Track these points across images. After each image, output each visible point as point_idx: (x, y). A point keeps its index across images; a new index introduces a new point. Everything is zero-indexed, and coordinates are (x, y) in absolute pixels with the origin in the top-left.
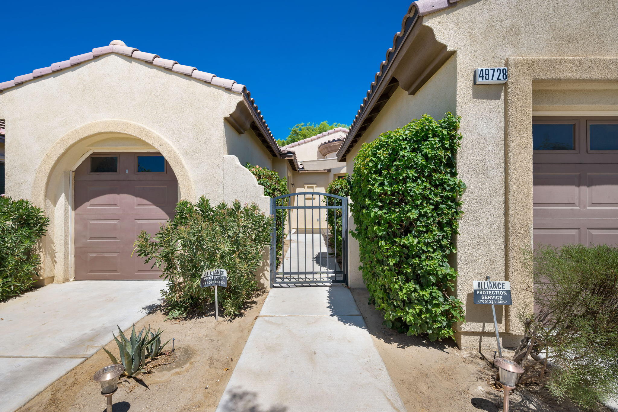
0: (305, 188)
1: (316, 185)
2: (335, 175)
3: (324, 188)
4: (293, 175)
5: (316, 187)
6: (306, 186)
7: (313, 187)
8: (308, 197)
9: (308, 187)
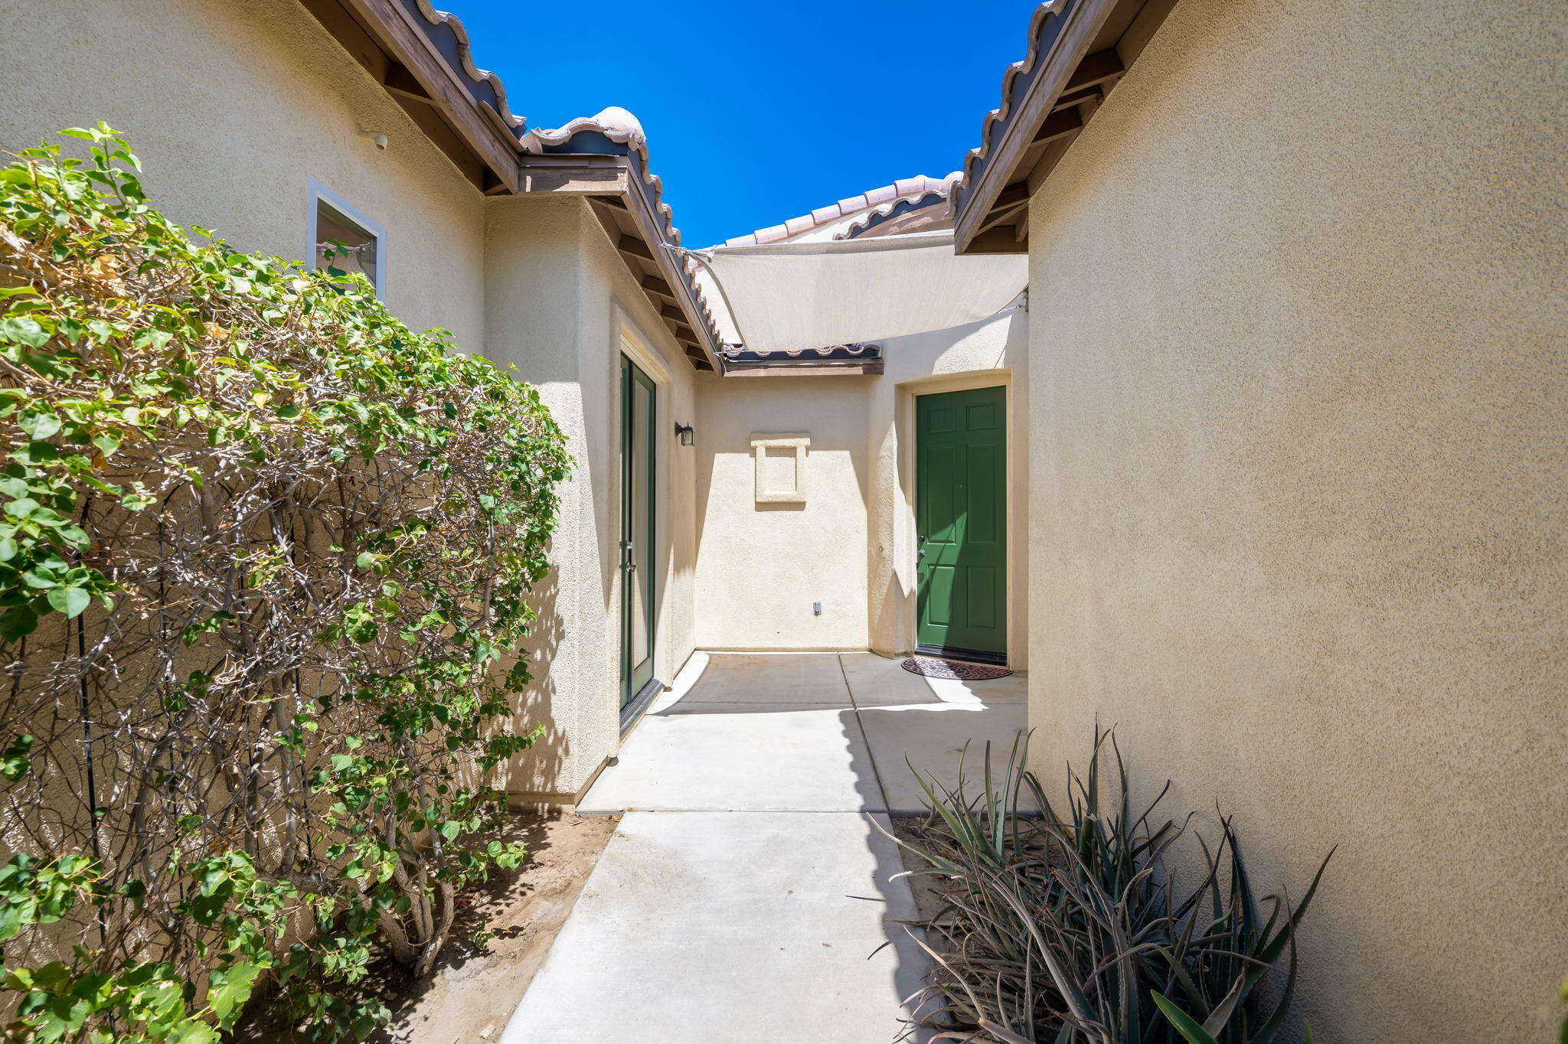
0: (753, 452)
1: (807, 441)
2: (902, 389)
3: (846, 454)
4: (699, 391)
5: (808, 449)
6: (760, 445)
7: (791, 452)
8: (770, 500)
9: (771, 451)
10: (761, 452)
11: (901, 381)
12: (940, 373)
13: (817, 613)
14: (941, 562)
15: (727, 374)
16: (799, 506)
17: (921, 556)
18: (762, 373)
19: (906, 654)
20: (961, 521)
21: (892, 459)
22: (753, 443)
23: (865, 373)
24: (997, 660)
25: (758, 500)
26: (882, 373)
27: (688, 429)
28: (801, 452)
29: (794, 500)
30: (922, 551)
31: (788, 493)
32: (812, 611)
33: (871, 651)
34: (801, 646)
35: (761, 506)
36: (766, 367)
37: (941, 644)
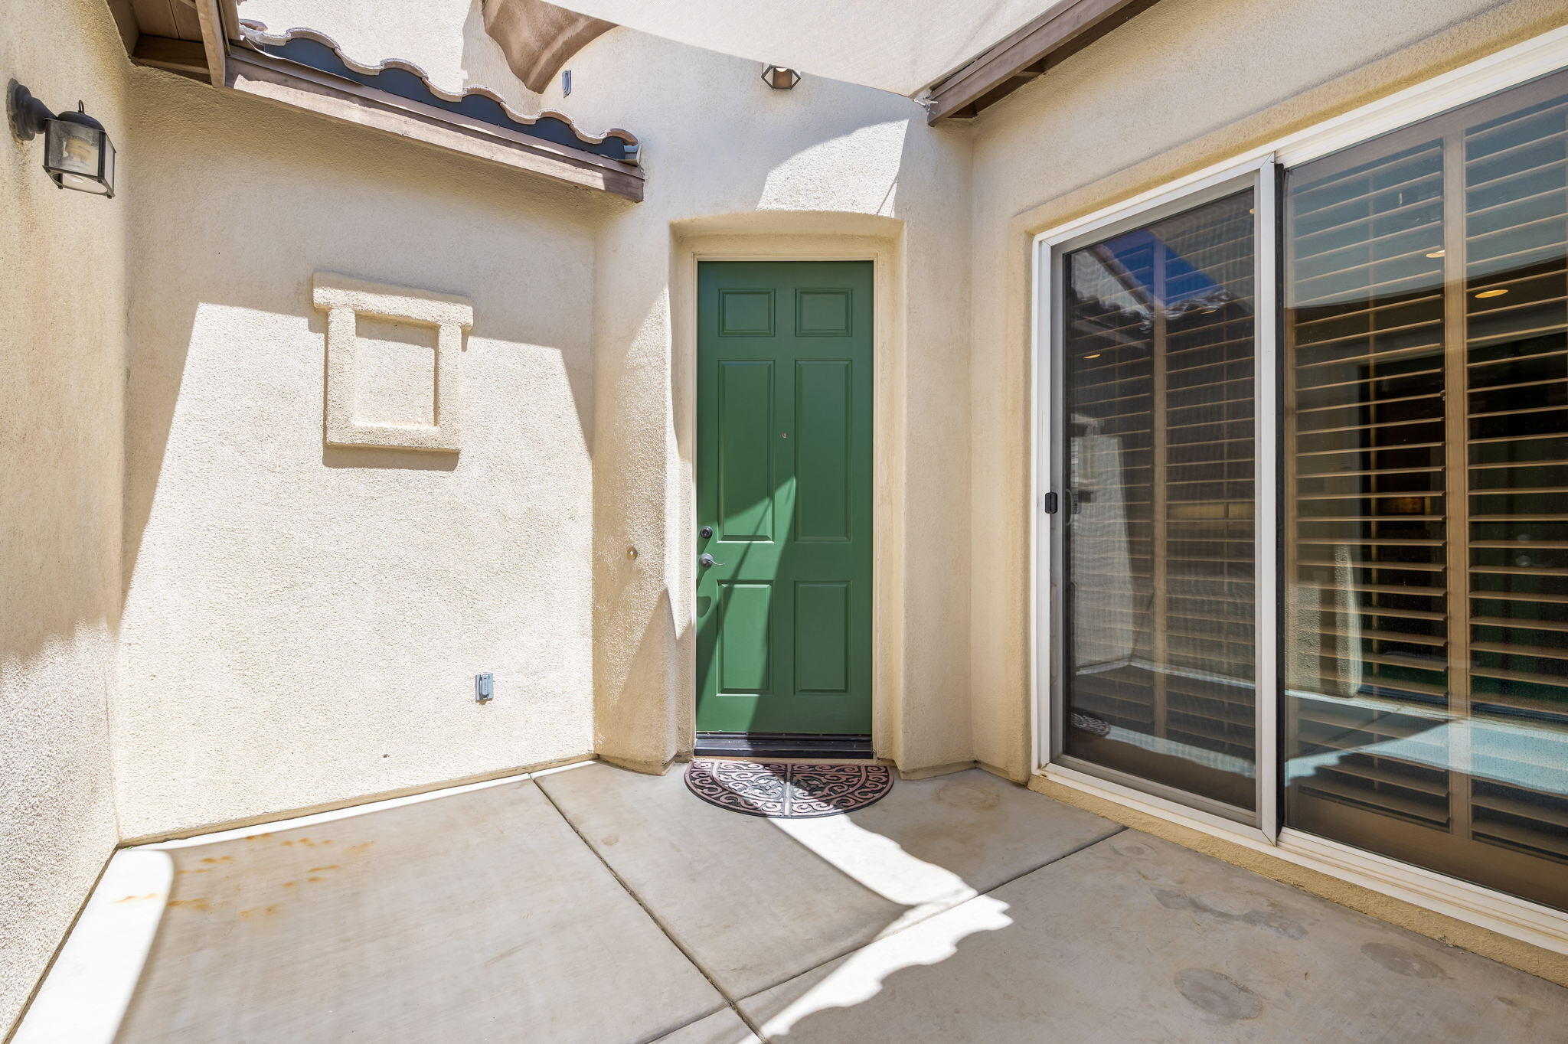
0: (320, 320)
1: (465, 314)
2: (680, 236)
3: (553, 354)
5: (466, 333)
6: (340, 302)
7: (426, 334)
8: (366, 440)
9: (370, 325)
10: (343, 322)
11: (684, 215)
12: (775, 206)
13: (483, 698)
14: (741, 577)
15: (241, 84)
16: (445, 459)
17: (704, 566)
18: (354, 113)
19: (680, 758)
20: (786, 494)
21: (662, 371)
22: (321, 295)
23: (608, 189)
24: (855, 748)
25: (334, 438)
26: (637, 198)
27: (77, 119)
28: (449, 338)
29: (432, 445)
30: (707, 556)
31: (418, 429)
32: (472, 693)
33: (597, 758)
34: (445, 776)
35: (339, 455)
36: (368, 102)
37: (743, 728)
